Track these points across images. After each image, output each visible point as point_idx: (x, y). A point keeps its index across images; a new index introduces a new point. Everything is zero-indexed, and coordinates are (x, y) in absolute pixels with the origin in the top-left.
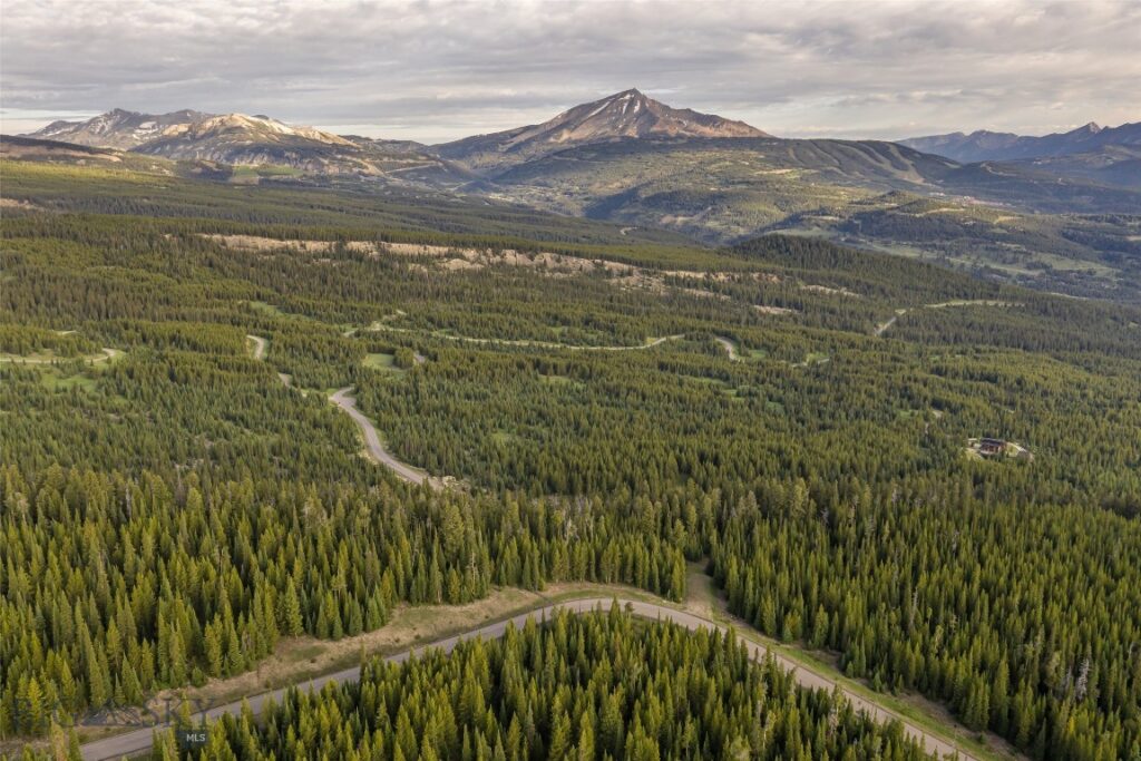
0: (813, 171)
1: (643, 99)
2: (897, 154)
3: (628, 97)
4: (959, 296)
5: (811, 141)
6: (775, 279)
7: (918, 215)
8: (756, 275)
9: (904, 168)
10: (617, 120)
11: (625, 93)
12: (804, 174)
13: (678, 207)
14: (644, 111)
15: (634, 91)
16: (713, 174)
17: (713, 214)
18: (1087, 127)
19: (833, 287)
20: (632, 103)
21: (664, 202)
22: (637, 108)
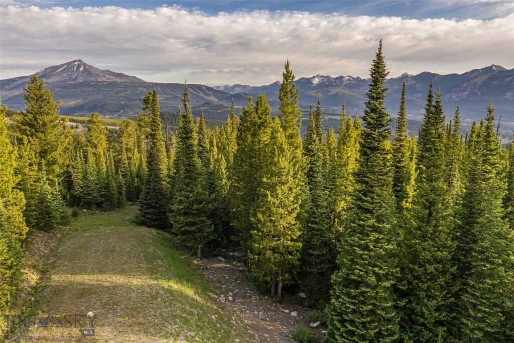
0: (170, 96)
1: (85, 65)
2: (205, 90)
3: (76, 63)
5: (168, 84)
7: (219, 111)
9: (209, 95)
10: (72, 74)
11: (74, 62)
12: (166, 97)
13: (106, 111)
14: (85, 70)
15: (79, 60)
16: (123, 97)
17: (124, 114)
18: (277, 82)
20: (79, 66)
21: (98, 109)
22: (82, 69)
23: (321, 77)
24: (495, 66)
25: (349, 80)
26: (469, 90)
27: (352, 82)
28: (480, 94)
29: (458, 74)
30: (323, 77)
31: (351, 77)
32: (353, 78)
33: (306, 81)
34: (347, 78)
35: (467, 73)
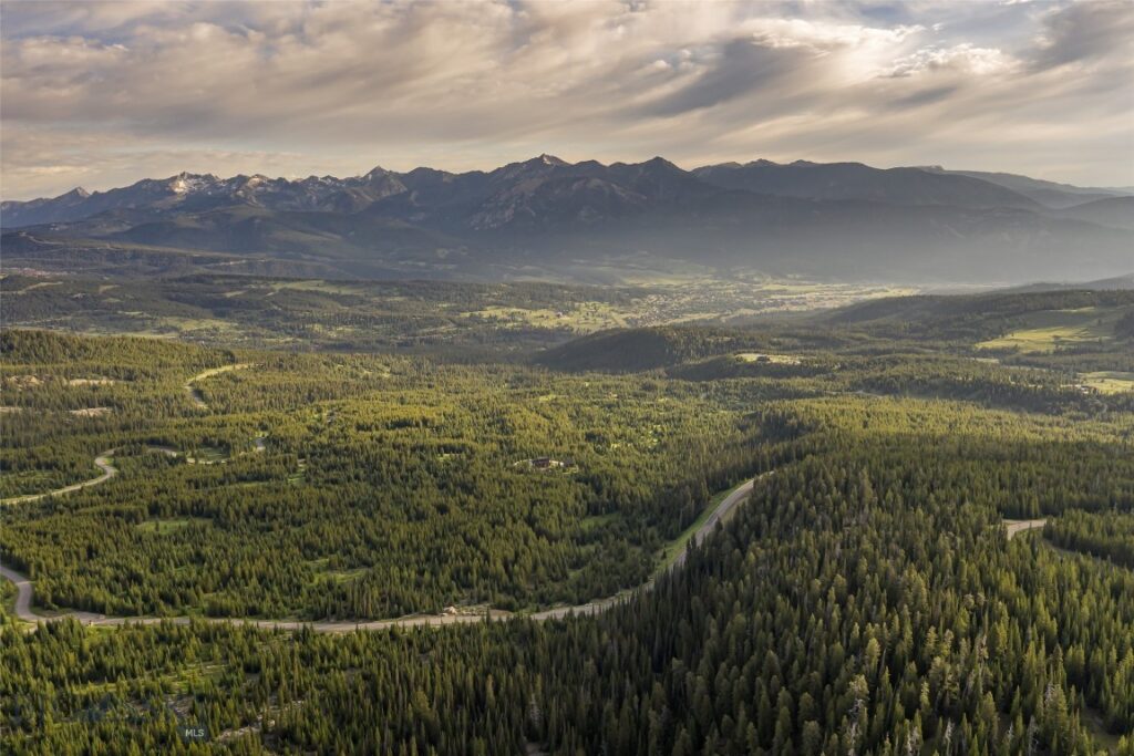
4: (207, 367)
6: (34, 380)
7: (20, 293)
8: (13, 379)
19: (95, 378)
23: (191, 177)
24: (548, 157)
25: (261, 184)
26: (513, 206)
27: (269, 189)
28: (534, 214)
29: (485, 171)
30: (197, 177)
31: (262, 177)
32: (271, 181)
33: (159, 189)
34: (257, 180)
35: (499, 169)
